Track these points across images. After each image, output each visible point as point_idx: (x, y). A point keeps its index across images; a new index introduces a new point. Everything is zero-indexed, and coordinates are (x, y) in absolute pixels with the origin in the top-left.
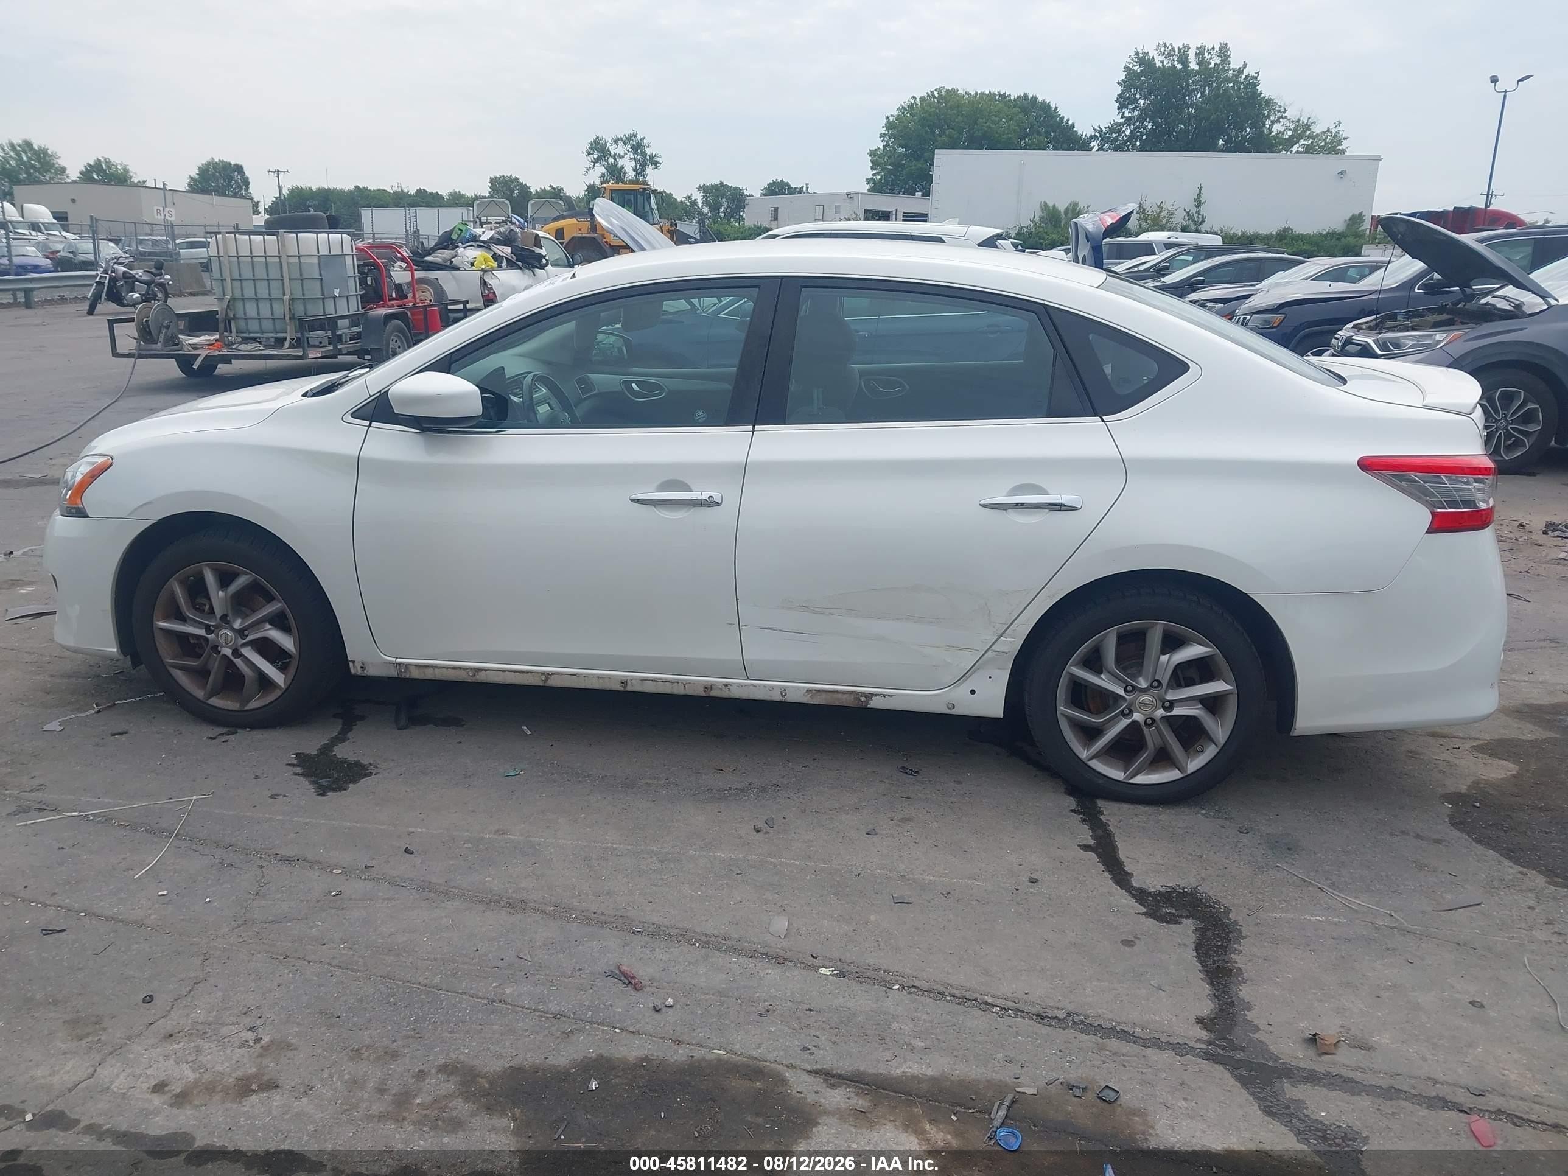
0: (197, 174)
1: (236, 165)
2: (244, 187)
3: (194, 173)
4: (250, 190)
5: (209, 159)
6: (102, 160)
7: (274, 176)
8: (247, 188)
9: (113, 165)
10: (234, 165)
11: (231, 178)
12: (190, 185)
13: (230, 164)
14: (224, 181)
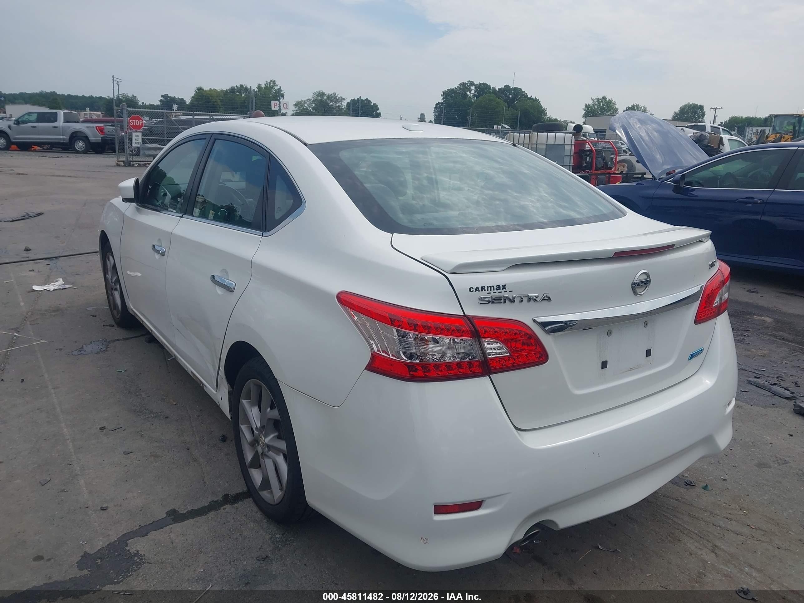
0: (679, 111)
1: (700, 106)
2: (702, 117)
3: (677, 110)
4: (705, 118)
5: (687, 103)
6: (635, 105)
7: (713, 111)
8: (703, 117)
9: (640, 107)
10: (699, 106)
11: (696, 112)
12: (673, 117)
13: (697, 105)
14: (692, 114)
